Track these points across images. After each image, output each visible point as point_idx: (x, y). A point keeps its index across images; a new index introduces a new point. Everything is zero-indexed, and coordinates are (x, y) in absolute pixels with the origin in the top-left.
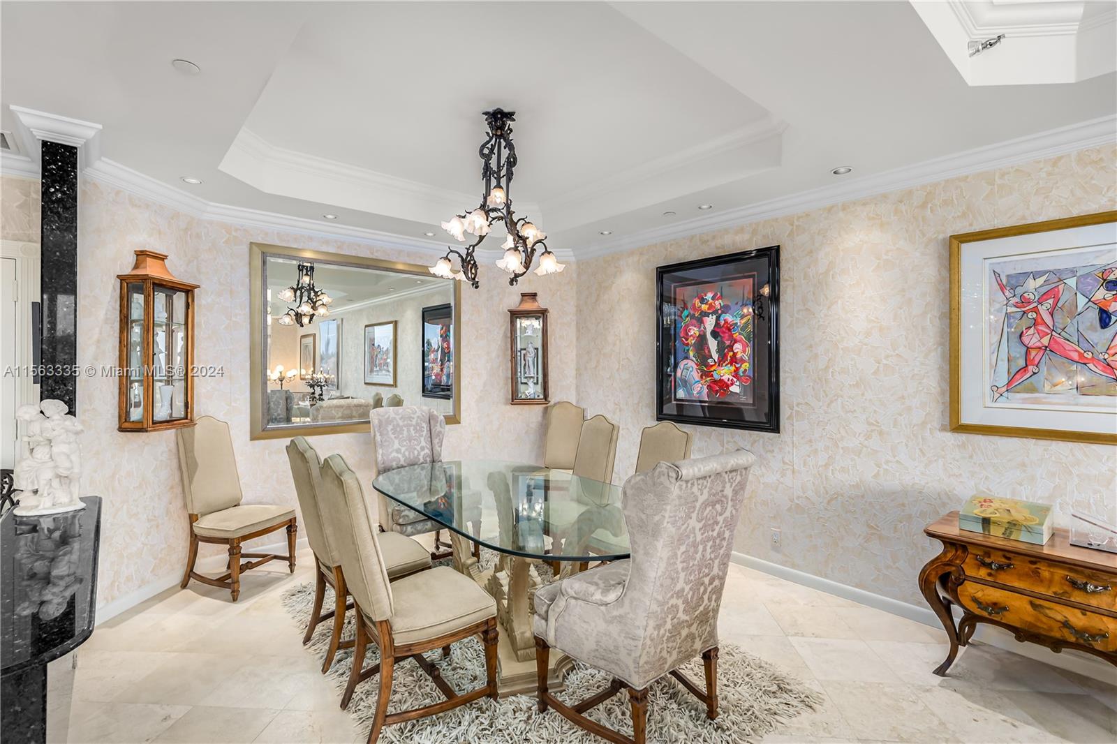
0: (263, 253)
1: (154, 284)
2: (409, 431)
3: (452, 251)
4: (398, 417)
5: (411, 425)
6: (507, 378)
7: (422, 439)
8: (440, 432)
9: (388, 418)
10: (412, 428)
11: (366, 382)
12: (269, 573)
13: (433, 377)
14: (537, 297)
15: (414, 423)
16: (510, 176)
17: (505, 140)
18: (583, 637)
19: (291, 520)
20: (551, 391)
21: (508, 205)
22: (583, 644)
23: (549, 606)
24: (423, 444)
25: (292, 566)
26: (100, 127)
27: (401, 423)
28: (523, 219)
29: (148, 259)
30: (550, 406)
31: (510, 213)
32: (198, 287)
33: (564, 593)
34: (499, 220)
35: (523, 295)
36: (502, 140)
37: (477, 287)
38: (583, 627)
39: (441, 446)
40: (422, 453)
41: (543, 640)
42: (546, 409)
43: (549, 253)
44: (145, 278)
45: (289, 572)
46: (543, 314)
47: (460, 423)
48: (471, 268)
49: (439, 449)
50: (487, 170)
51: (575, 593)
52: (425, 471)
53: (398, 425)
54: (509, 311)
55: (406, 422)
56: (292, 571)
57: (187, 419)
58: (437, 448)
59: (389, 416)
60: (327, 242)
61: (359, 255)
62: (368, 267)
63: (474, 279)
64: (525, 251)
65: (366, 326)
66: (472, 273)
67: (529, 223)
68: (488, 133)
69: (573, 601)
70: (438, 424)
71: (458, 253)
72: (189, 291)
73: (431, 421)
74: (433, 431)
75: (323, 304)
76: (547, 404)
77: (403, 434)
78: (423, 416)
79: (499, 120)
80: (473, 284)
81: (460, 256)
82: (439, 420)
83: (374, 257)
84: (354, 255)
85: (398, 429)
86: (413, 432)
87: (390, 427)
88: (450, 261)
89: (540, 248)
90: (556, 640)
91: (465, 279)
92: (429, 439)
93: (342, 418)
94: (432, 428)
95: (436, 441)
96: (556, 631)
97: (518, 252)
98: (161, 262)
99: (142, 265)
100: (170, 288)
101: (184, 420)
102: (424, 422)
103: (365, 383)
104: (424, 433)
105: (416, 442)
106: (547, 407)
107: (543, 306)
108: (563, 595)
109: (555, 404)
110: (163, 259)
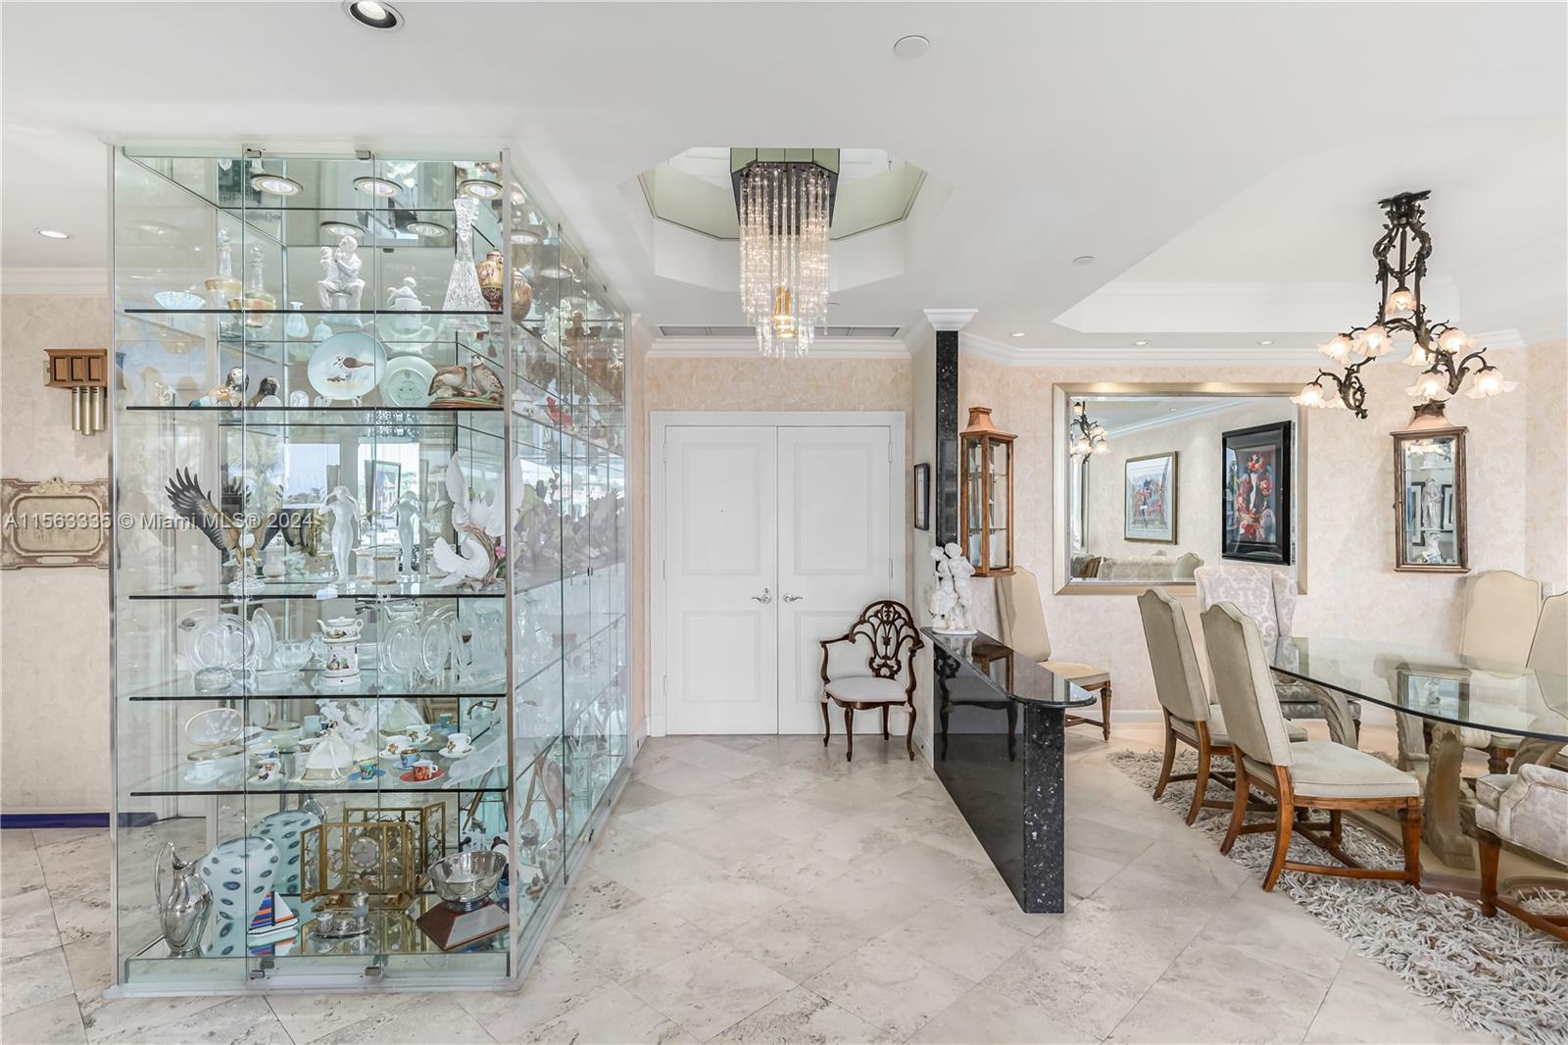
0: (1067, 393)
1: (991, 439)
2: (1246, 595)
3: (1324, 374)
4: (1230, 578)
5: (1249, 589)
6: (1387, 534)
7: (1264, 607)
8: (1290, 600)
9: (1219, 578)
10: (1250, 593)
11: (1127, 536)
12: (1081, 736)
13: (1242, 531)
14: (1444, 410)
15: (1253, 585)
16: (1420, 271)
17: (1413, 229)
18: (1558, 829)
19: (1105, 683)
20: (1472, 554)
21: (1418, 313)
22: (1557, 838)
23: (1500, 793)
24: (1266, 613)
25: (1106, 733)
26: (976, 310)
27: (1236, 586)
28: (1443, 325)
29: (981, 415)
30: (1471, 577)
31: (1420, 320)
32: (1016, 437)
33: (1526, 777)
34: (1401, 329)
35: (1416, 408)
36: (1408, 229)
37: (1364, 417)
38: (1556, 819)
39: (1291, 619)
40: (1265, 625)
41: (1490, 833)
42: (1463, 581)
43: (1490, 368)
44: (982, 435)
45: (1103, 738)
46: (1458, 436)
47: (1306, 594)
48: (1355, 393)
49: (1288, 622)
50: (1384, 271)
51: (1544, 778)
52: (1268, 647)
53: (1232, 588)
54: (1392, 434)
55: (1241, 585)
56: (1106, 739)
57: (1008, 567)
58: (1284, 620)
59: (1220, 576)
60: (1131, 371)
61: (1168, 381)
62: (1180, 394)
63: (1359, 406)
64: (1450, 370)
65: (1128, 461)
66: (1355, 400)
67: (1451, 329)
68: (1386, 226)
69: (1540, 789)
70: (1287, 590)
71: (1332, 375)
72: (1008, 441)
73: (1275, 586)
74: (1279, 598)
75: (1102, 440)
76: (1466, 572)
77: (1238, 599)
78: (1264, 578)
79: (1404, 209)
80: (1357, 414)
81: (1335, 378)
82: (1288, 585)
83: (1187, 381)
84: (1161, 381)
85: (1232, 593)
86: (1251, 598)
87: (1222, 589)
88: (1321, 386)
89: (1474, 364)
90: (1512, 831)
91: (1345, 407)
92: (1274, 608)
93: (1139, 577)
94: (1276, 594)
95: (1283, 611)
96: (1512, 821)
97: (1439, 374)
98: (986, 416)
99: (976, 422)
100: (996, 439)
101: (1006, 569)
102: (1266, 586)
103: (1126, 539)
104: (1267, 600)
105: (1256, 611)
106: (1466, 578)
107: (1457, 424)
108: (1525, 780)
109: (1480, 575)
110: (988, 413)
